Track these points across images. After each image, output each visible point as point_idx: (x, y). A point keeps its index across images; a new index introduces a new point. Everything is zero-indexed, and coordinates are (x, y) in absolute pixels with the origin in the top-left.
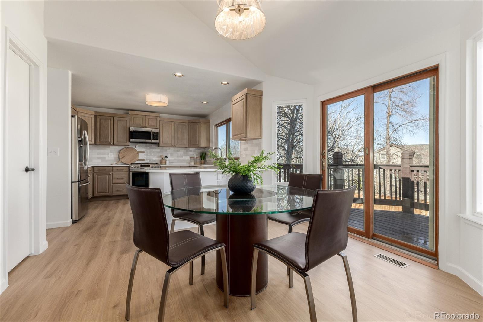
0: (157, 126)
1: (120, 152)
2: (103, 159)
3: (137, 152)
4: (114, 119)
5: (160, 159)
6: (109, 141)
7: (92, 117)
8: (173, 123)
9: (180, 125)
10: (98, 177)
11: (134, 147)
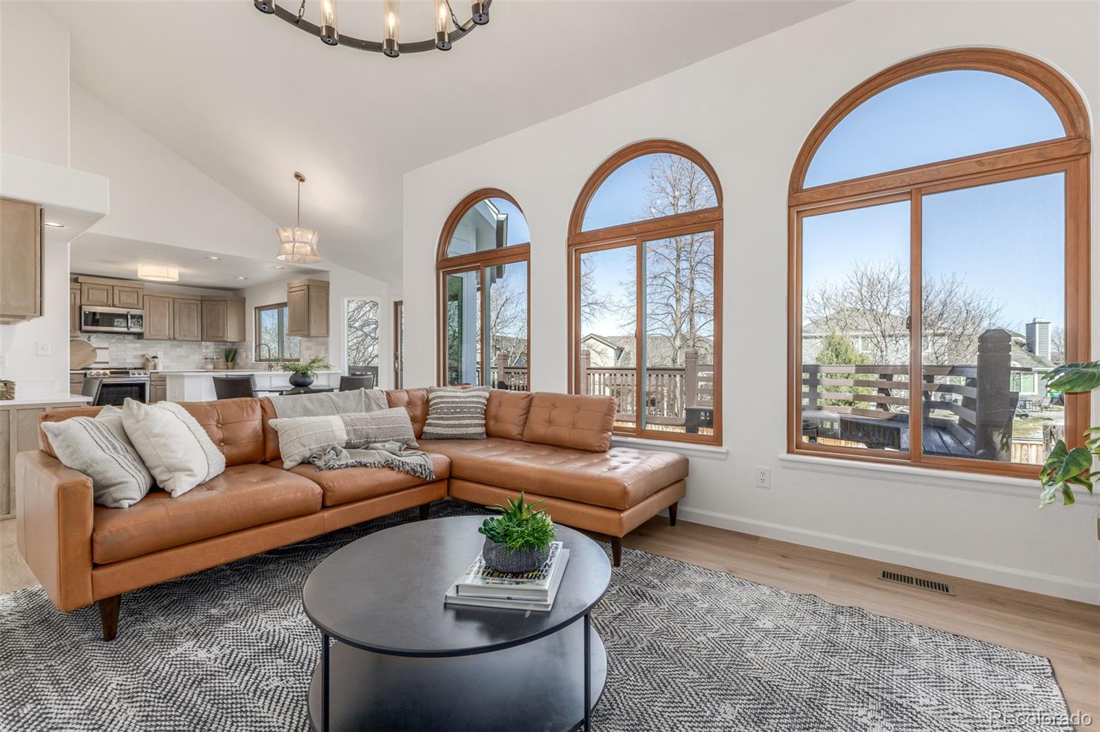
0: (138, 304)
5: (141, 360)
8: (170, 300)
9: (186, 303)
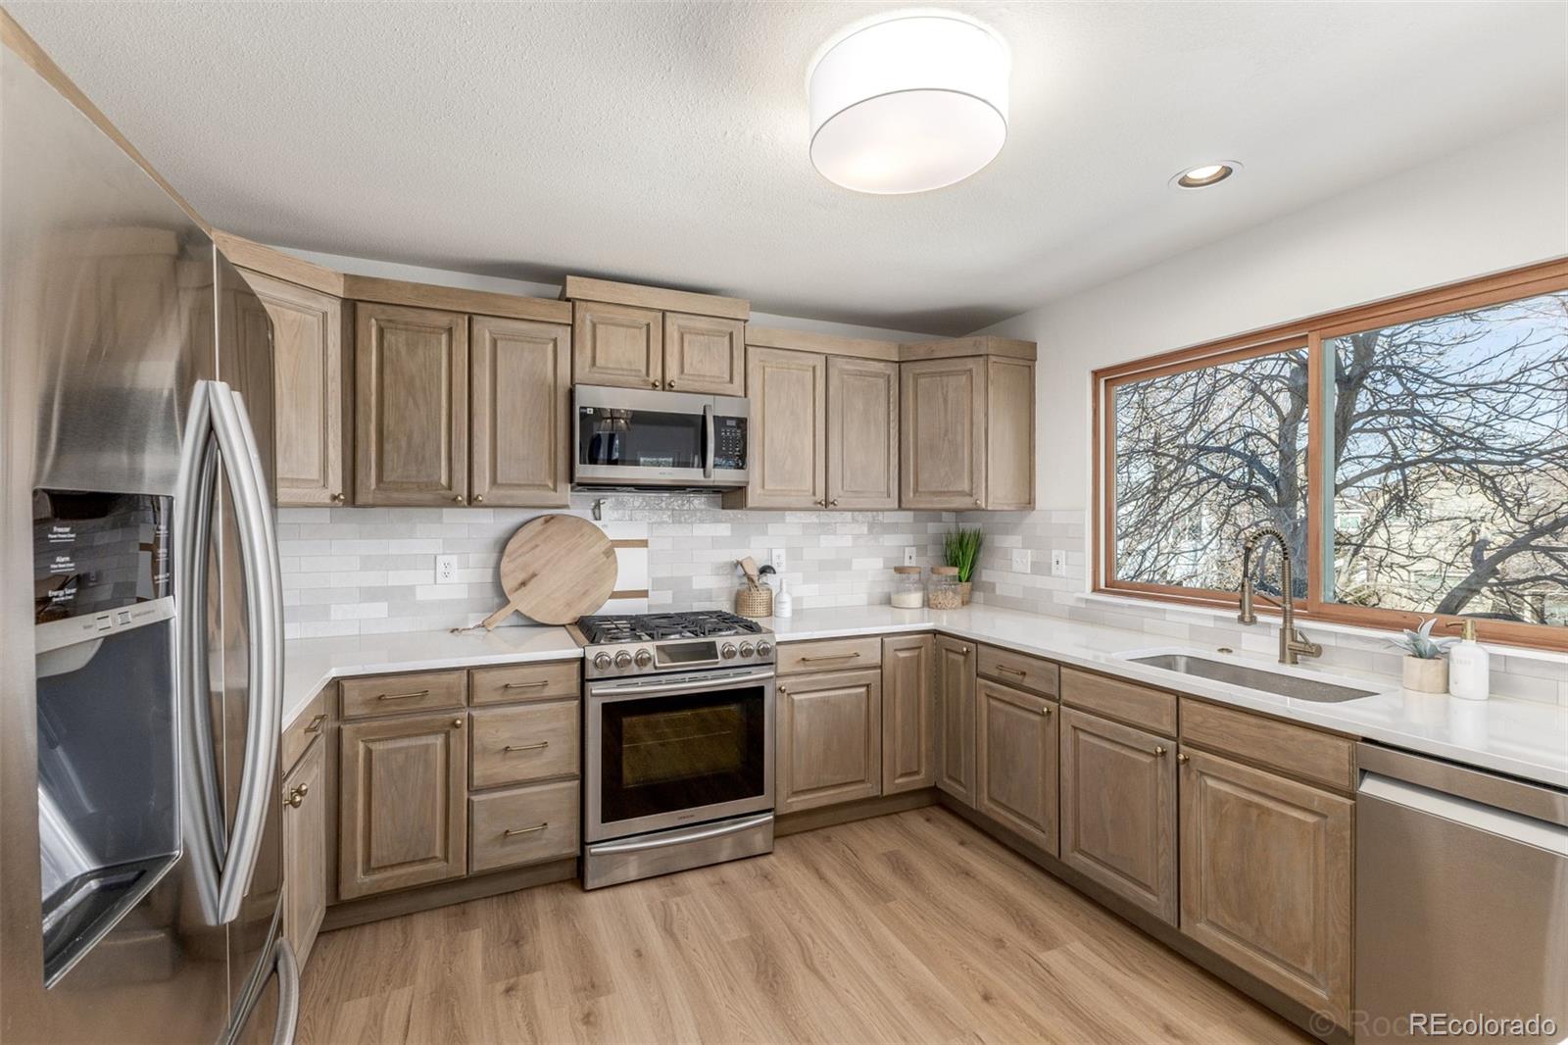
0: (731, 382)
1: (502, 545)
2: (399, 598)
3: (602, 546)
4: (476, 328)
5: (733, 583)
6: (444, 481)
7: (325, 314)
8: (820, 363)
9: (861, 374)
10: (369, 753)
11: (588, 515)
